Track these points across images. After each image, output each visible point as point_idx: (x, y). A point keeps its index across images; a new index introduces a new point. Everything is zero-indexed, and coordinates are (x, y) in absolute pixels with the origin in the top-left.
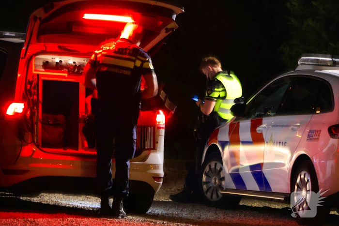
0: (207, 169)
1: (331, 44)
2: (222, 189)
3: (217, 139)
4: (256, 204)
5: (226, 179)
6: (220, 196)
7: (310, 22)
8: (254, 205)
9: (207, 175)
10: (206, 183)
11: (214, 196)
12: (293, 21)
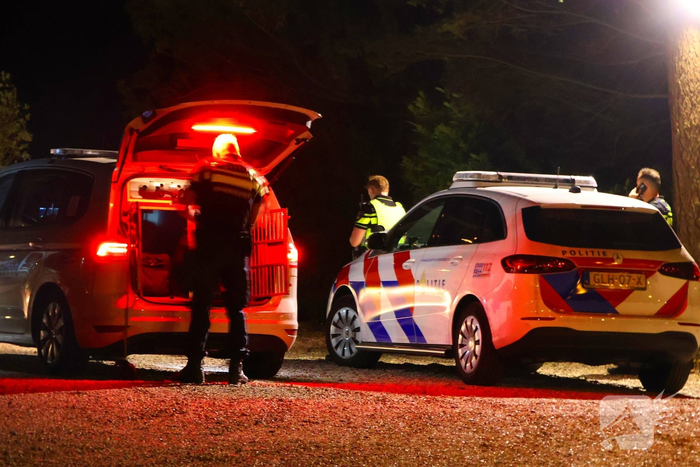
0: (336, 317)
1: (473, 156)
2: (357, 342)
3: (348, 279)
5: (362, 329)
6: (354, 350)
7: (441, 128)
8: (392, 362)
9: (335, 325)
10: (334, 336)
11: (347, 354)
12: (419, 128)
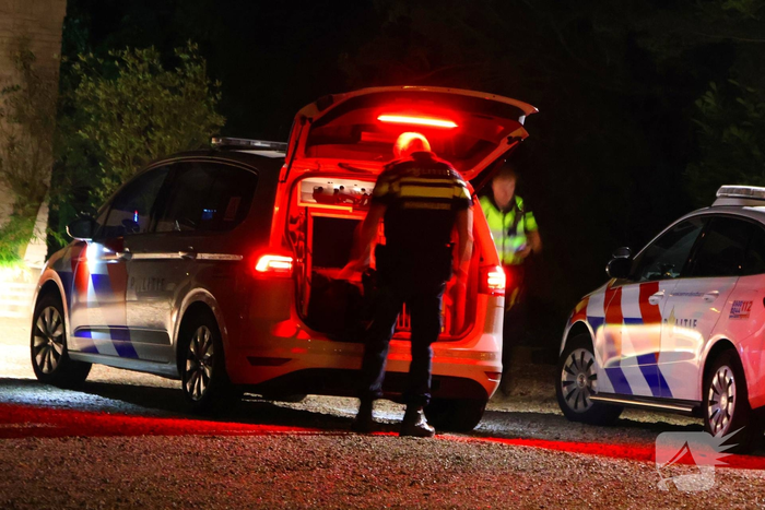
0: (569, 361)
2: (593, 393)
3: (585, 314)
4: (646, 419)
5: (599, 377)
6: (590, 404)
7: (734, 130)
8: (642, 420)
9: (568, 370)
10: (566, 383)
11: (580, 404)
12: (706, 127)
